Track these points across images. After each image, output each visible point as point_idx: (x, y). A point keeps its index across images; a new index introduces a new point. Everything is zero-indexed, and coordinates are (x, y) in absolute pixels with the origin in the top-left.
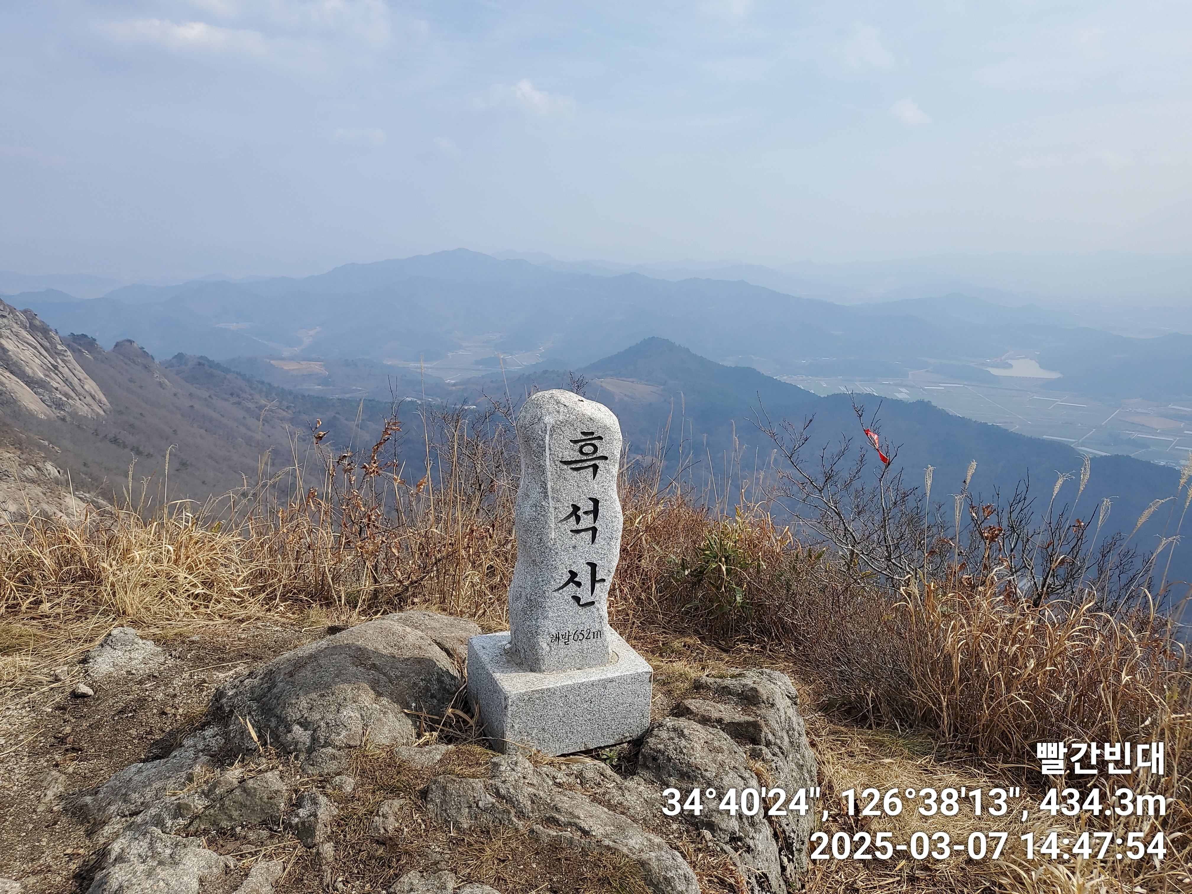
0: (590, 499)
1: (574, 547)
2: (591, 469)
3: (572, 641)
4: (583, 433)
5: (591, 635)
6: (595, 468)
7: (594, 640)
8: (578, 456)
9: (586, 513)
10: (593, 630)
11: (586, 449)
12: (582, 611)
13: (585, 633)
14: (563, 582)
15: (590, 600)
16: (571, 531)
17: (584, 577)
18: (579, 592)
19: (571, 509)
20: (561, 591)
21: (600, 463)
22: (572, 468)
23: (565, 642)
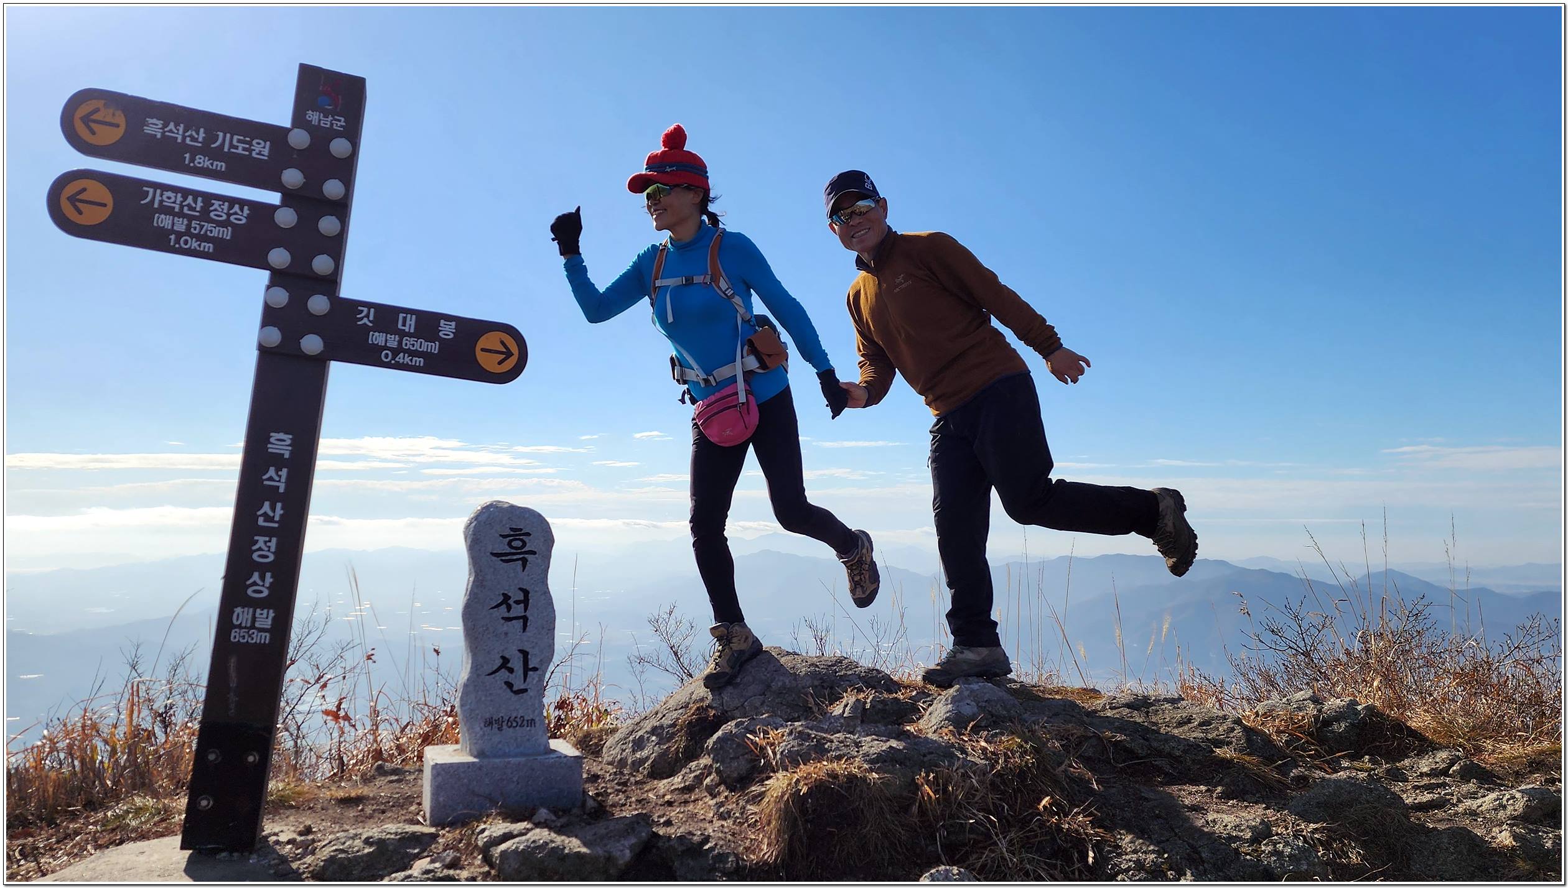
0: (521, 589)
1: (506, 634)
2: (520, 562)
3: (505, 727)
4: (511, 529)
5: (525, 722)
6: (524, 562)
7: (528, 728)
8: (509, 550)
9: (517, 602)
10: (526, 718)
11: (514, 544)
12: (515, 698)
13: (518, 720)
14: (495, 667)
15: (522, 687)
16: (503, 618)
17: (517, 664)
18: (511, 678)
19: (501, 598)
20: (493, 676)
21: (529, 557)
22: (502, 560)
23: (499, 728)
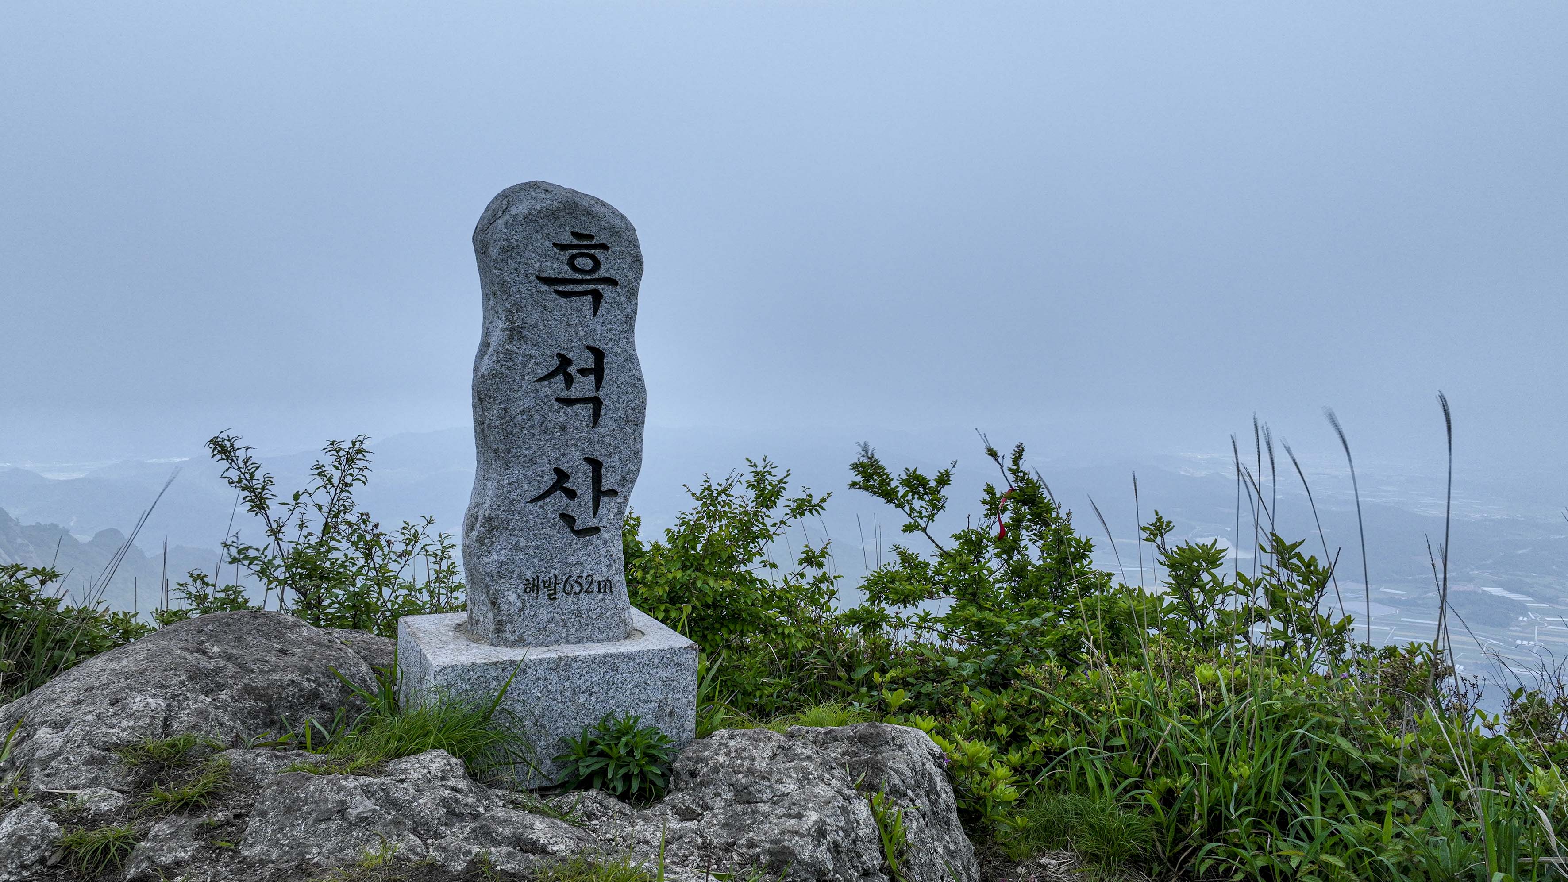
0: (589, 348)
1: (563, 428)
2: (589, 298)
3: (560, 594)
4: (575, 235)
5: (595, 587)
6: (597, 297)
7: (601, 596)
8: (567, 273)
9: (583, 372)
10: (597, 577)
11: (581, 262)
12: (577, 542)
13: (583, 582)
14: (544, 488)
15: (591, 524)
16: (558, 400)
17: (582, 483)
18: (572, 508)
19: (556, 362)
20: (540, 503)
21: (607, 292)
22: (557, 292)
23: (549, 595)
